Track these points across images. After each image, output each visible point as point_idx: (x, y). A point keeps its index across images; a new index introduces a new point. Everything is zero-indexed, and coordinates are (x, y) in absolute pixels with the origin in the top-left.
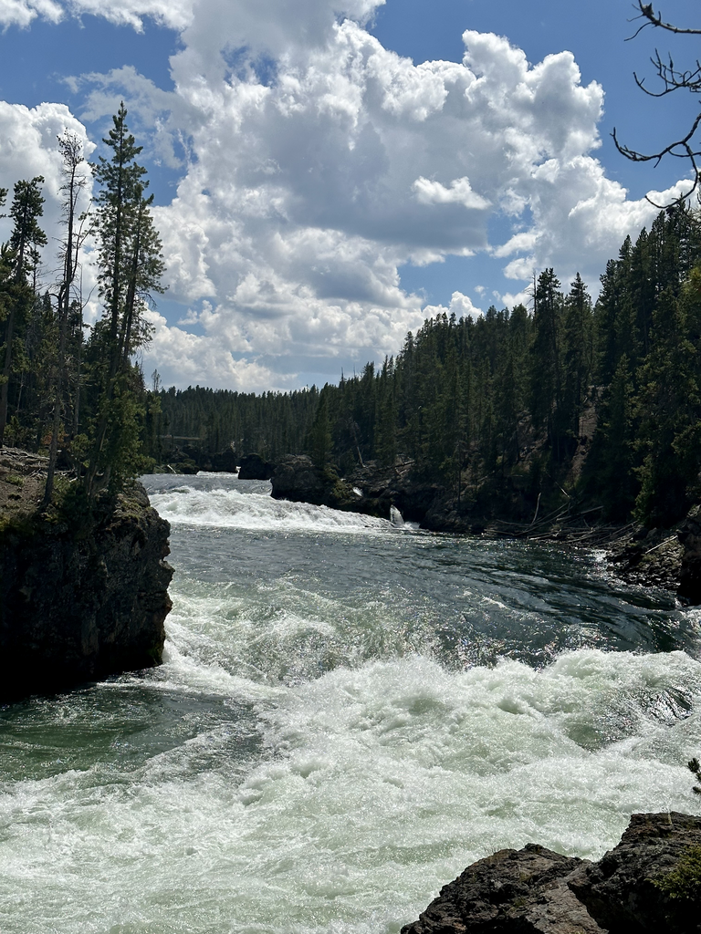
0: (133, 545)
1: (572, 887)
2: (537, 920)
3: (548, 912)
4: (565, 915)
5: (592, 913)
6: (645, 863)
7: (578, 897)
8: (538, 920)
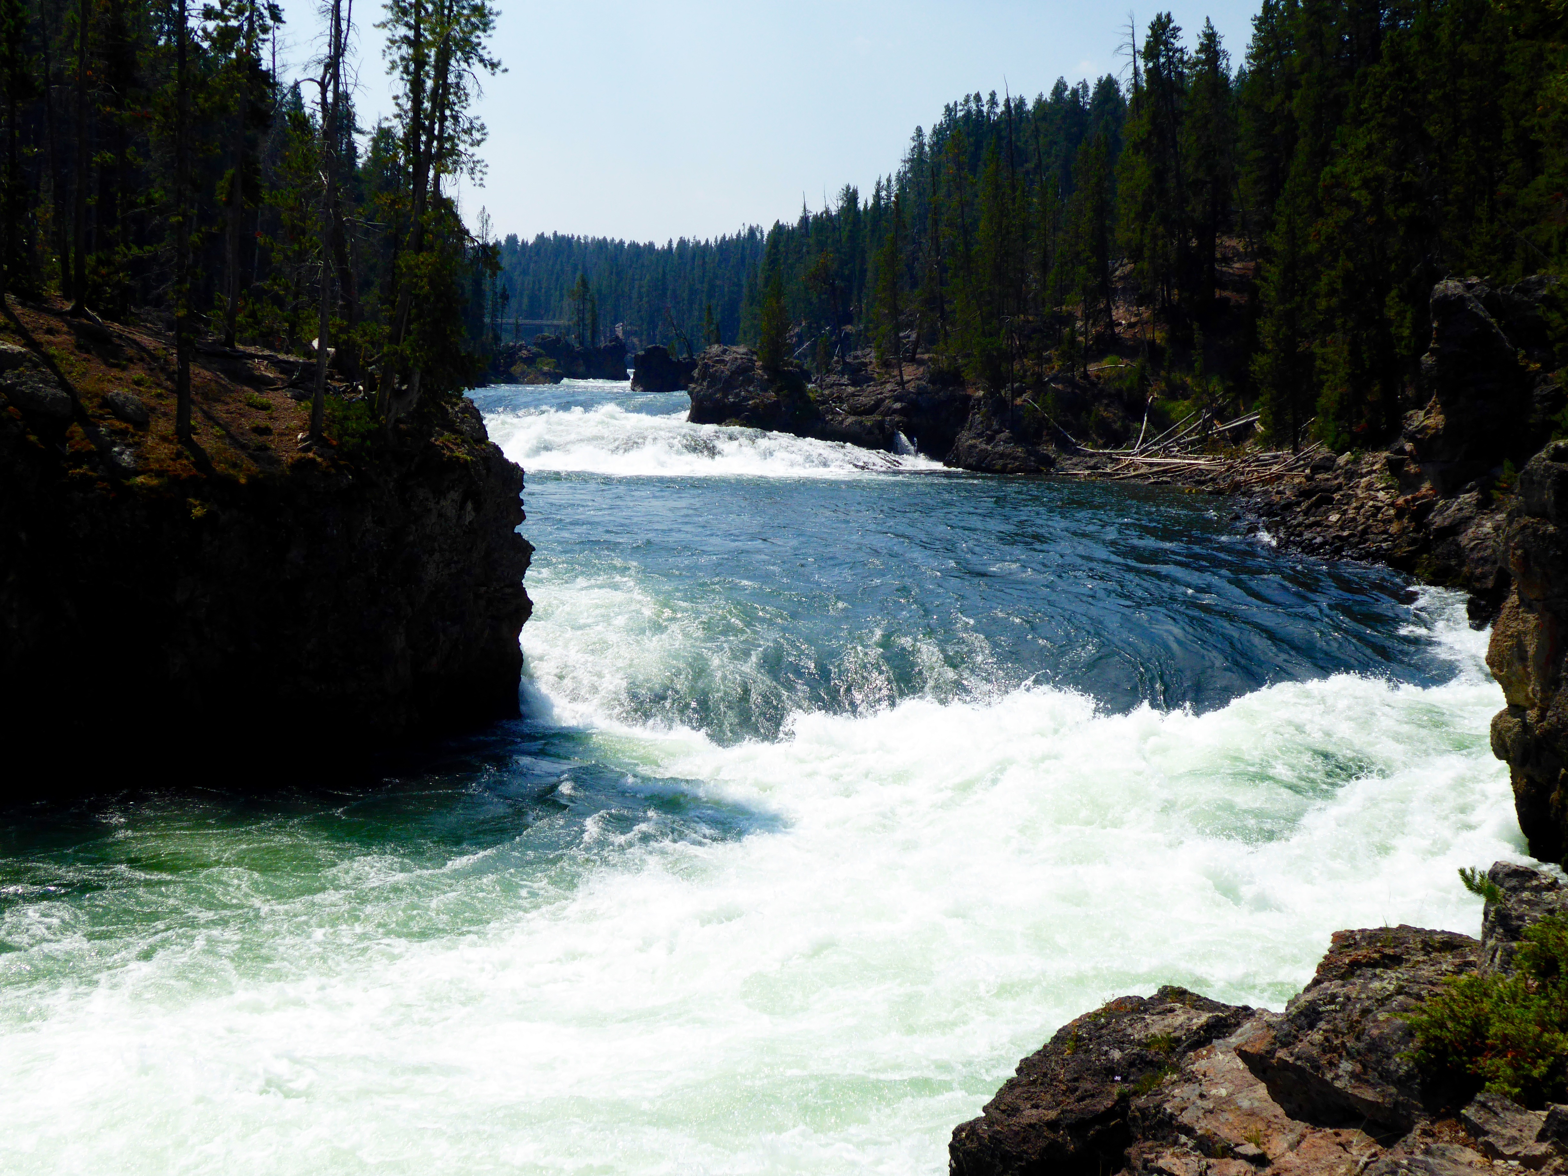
0: (462, 507)
1: (1243, 1055)
2: (1183, 1110)
3: (1202, 1096)
4: (1229, 1100)
5: (1276, 1093)
6: (1365, 1012)
7: (1253, 1070)
8: (1186, 1108)
